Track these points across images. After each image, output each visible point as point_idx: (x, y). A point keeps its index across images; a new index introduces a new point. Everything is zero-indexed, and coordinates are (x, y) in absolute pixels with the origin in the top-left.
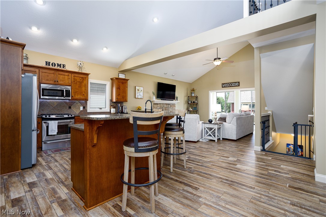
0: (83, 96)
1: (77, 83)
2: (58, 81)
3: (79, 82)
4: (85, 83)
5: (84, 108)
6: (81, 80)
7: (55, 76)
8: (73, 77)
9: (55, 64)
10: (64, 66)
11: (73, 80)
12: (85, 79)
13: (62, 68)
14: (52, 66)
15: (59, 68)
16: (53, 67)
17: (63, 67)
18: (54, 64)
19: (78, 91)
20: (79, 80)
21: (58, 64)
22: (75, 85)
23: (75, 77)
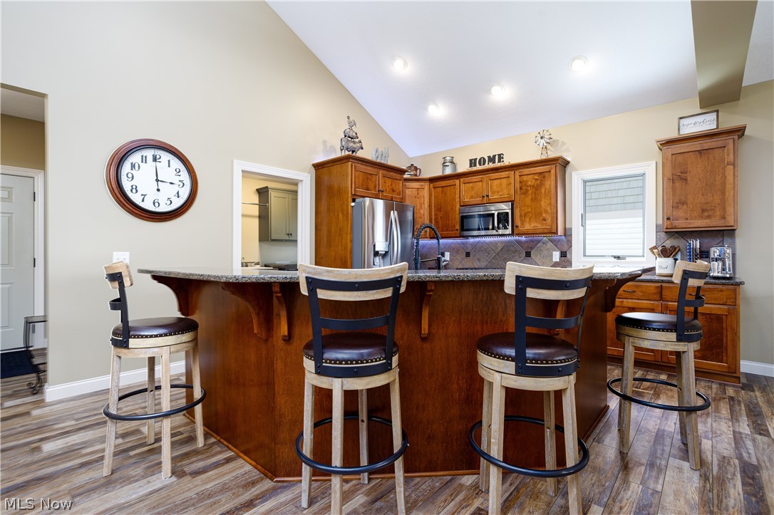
0: (544, 222)
1: (527, 191)
2: (488, 196)
3: (533, 186)
4: (548, 187)
5: (563, 255)
6: (538, 182)
7: (485, 184)
8: (517, 177)
9: (484, 159)
10: (500, 157)
11: (518, 186)
12: (547, 175)
13: (497, 164)
14: (480, 165)
15: (491, 165)
16: (482, 167)
17: (499, 161)
18: (482, 161)
19: (530, 210)
20: (534, 181)
21: (489, 157)
22: (523, 196)
23: (523, 177)
